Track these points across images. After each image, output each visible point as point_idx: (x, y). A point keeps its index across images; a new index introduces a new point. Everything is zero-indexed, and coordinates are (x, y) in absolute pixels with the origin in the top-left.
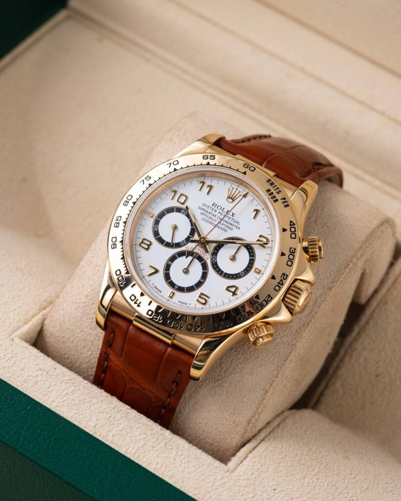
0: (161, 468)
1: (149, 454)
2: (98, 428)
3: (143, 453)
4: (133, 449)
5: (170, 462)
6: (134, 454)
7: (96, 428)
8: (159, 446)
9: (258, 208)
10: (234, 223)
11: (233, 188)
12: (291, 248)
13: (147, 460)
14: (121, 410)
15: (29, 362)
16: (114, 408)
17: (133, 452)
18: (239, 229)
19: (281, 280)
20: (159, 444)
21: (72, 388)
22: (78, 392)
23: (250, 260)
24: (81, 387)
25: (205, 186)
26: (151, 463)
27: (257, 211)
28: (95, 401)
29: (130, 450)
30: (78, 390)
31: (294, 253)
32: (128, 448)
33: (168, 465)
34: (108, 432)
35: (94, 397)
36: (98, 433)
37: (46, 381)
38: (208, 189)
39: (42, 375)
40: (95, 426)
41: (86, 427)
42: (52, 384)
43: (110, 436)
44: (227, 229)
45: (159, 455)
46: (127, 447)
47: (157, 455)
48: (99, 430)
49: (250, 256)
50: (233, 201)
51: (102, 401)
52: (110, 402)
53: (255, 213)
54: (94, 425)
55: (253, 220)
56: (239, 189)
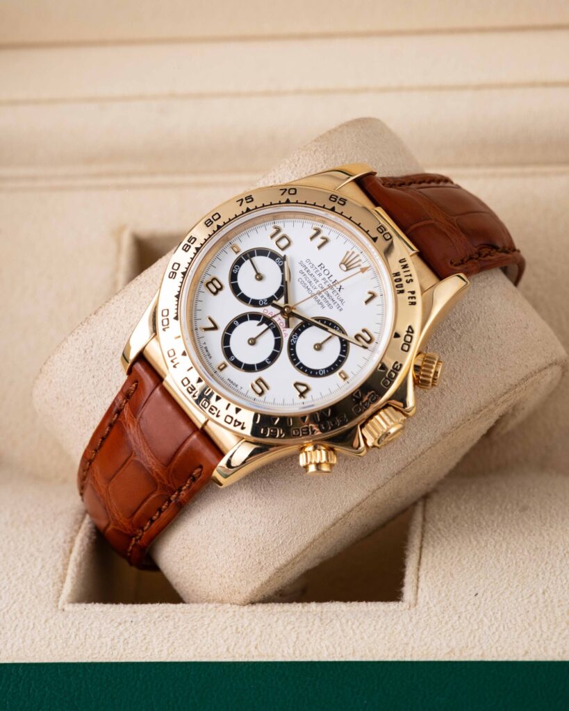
0: (335, 650)
1: (310, 643)
2: (233, 650)
3: (302, 646)
4: (289, 648)
5: (340, 637)
6: (294, 653)
7: (230, 650)
8: (315, 627)
13: (313, 650)
14: (243, 613)
16: (234, 615)
17: (291, 651)
20: (313, 624)
21: (171, 623)
22: (180, 623)
24: (180, 615)
26: (320, 652)
28: (207, 621)
29: (286, 652)
32: (283, 651)
33: (340, 642)
34: (247, 646)
35: (202, 617)
36: (237, 656)
40: (228, 650)
41: (218, 657)
43: (253, 649)
45: (323, 637)
46: (280, 650)
47: (321, 639)
48: (235, 651)
51: (215, 616)
52: (224, 611)
54: (225, 650)
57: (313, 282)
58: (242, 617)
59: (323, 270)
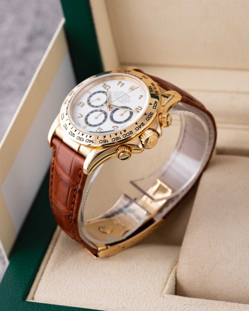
14: (235, 307)
15: (177, 304)
16: (231, 307)
21: (205, 307)
22: (209, 308)
24: (209, 304)
28: (219, 308)
30: (208, 307)
35: (218, 307)
37: (191, 309)
39: (187, 307)
42: (194, 309)
51: (223, 307)
52: (227, 305)
58: (234, 309)
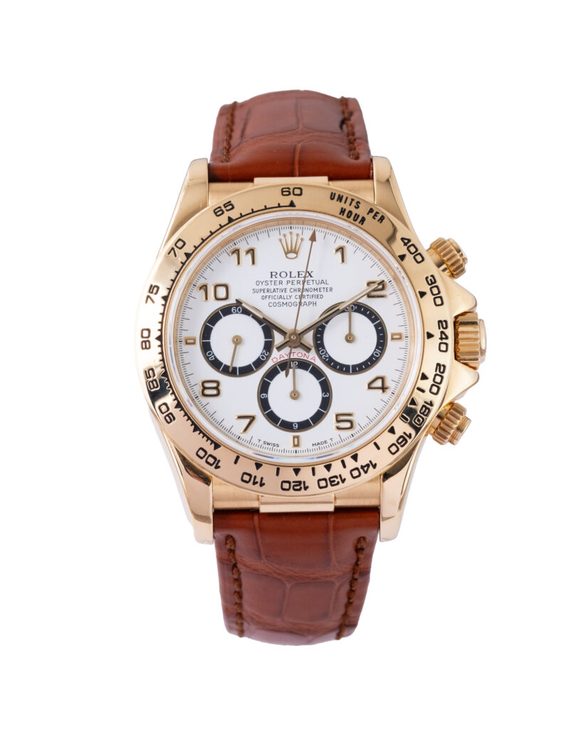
9: (340, 243)
10: (318, 287)
11: (285, 236)
12: (427, 278)
18: (331, 290)
19: (442, 333)
23: (376, 327)
25: (242, 253)
27: (341, 250)
31: (435, 282)
38: (249, 256)
44: (314, 300)
49: (373, 321)
50: (296, 252)
53: (339, 254)
55: (343, 265)
56: (295, 231)
57: (283, 294)
59: (278, 276)
